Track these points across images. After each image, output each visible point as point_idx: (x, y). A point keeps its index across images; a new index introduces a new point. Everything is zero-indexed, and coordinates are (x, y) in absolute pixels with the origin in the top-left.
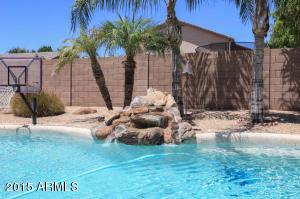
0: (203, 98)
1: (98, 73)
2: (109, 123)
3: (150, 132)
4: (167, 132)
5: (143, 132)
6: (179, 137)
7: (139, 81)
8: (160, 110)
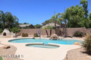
1: (47, 32)
4: (57, 38)
8: (56, 36)
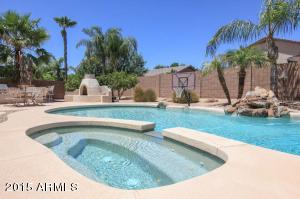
0: (293, 93)
1: (222, 79)
2: (234, 106)
3: (260, 110)
4: (270, 111)
5: (255, 111)
6: (278, 114)
7: (247, 83)
8: (264, 99)
